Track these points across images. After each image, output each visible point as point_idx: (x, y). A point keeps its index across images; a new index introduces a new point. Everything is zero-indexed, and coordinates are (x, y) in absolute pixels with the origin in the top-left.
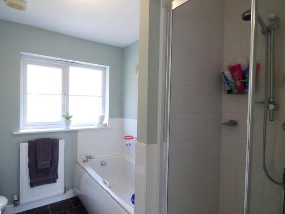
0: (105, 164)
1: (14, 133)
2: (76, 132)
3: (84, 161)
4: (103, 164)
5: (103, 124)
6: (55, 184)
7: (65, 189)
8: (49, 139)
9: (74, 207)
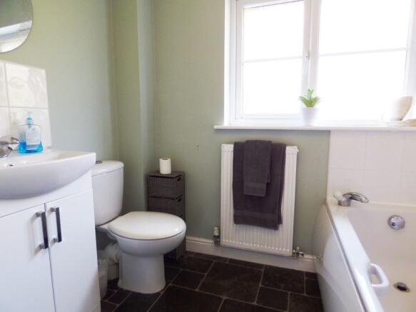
0: (402, 226)
1: (216, 127)
2: (326, 133)
3: (340, 204)
4: (395, 224)
5: (405, 119)
6: (276, 232)
7: (294, 248)
8: (269, 143)
9: (305, 294)
